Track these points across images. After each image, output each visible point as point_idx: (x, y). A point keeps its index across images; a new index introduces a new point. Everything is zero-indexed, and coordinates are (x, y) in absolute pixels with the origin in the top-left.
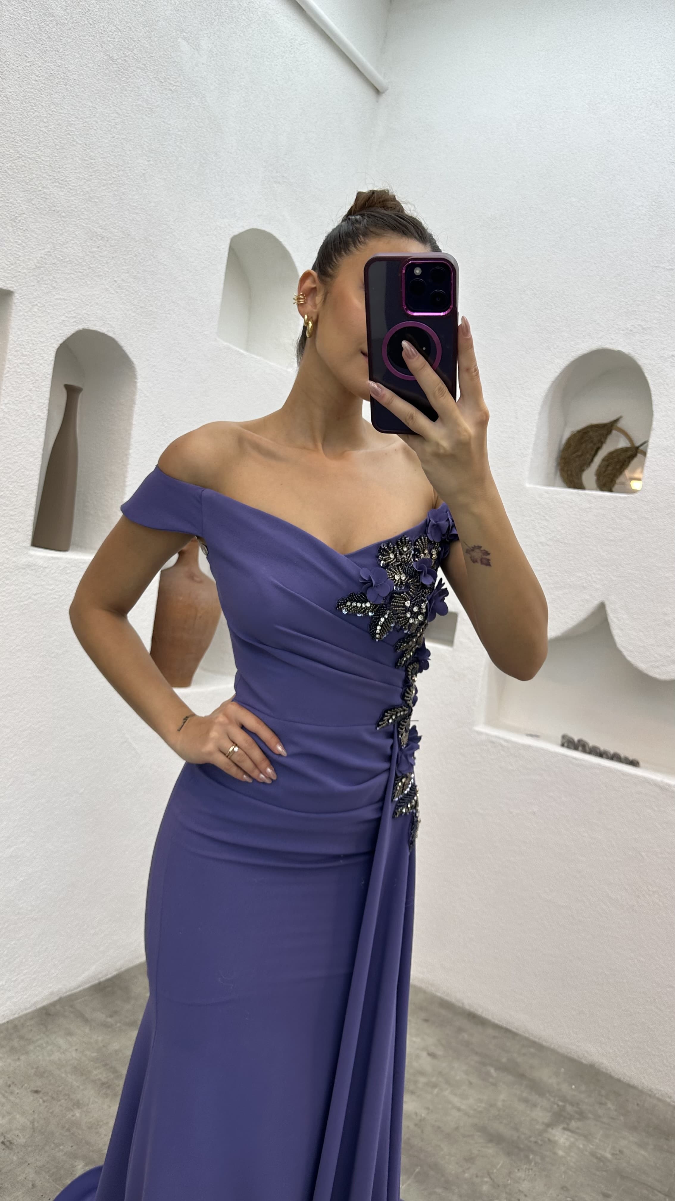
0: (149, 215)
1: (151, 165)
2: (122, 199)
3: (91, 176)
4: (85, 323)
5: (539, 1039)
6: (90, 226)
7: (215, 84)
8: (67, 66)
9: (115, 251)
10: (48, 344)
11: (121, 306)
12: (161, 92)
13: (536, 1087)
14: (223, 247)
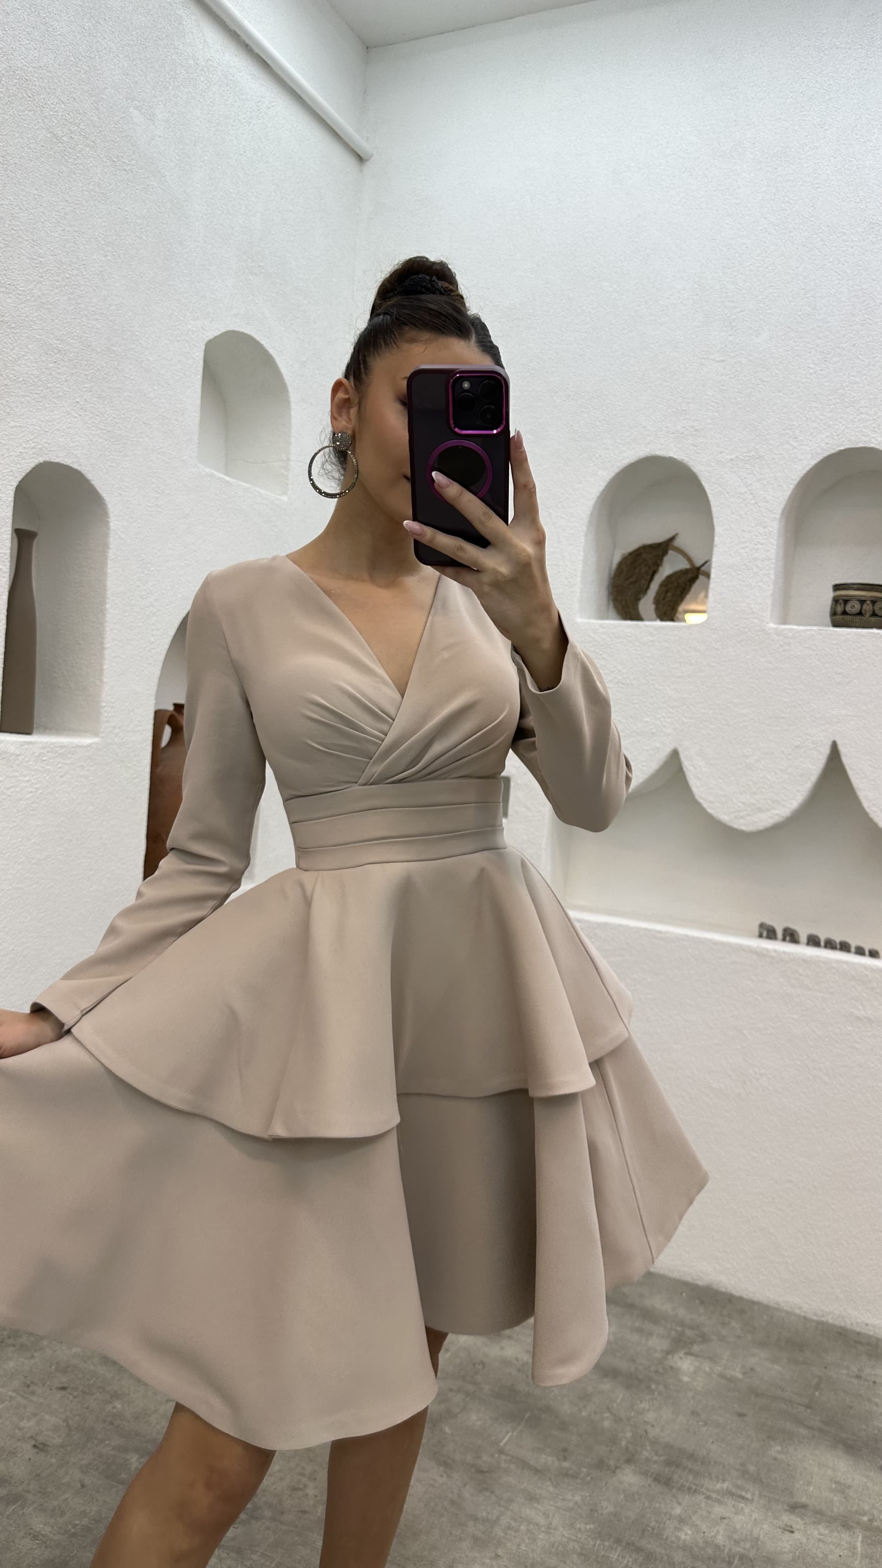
0: (111, 321)
1: (109, 260)
4: (46, 454)
6: (43, 337)
7: (174, 159)
9: (74, 366)
10: (5, 482)
11: (85, 431)
13: (649, 1315)
14: (197, 354)
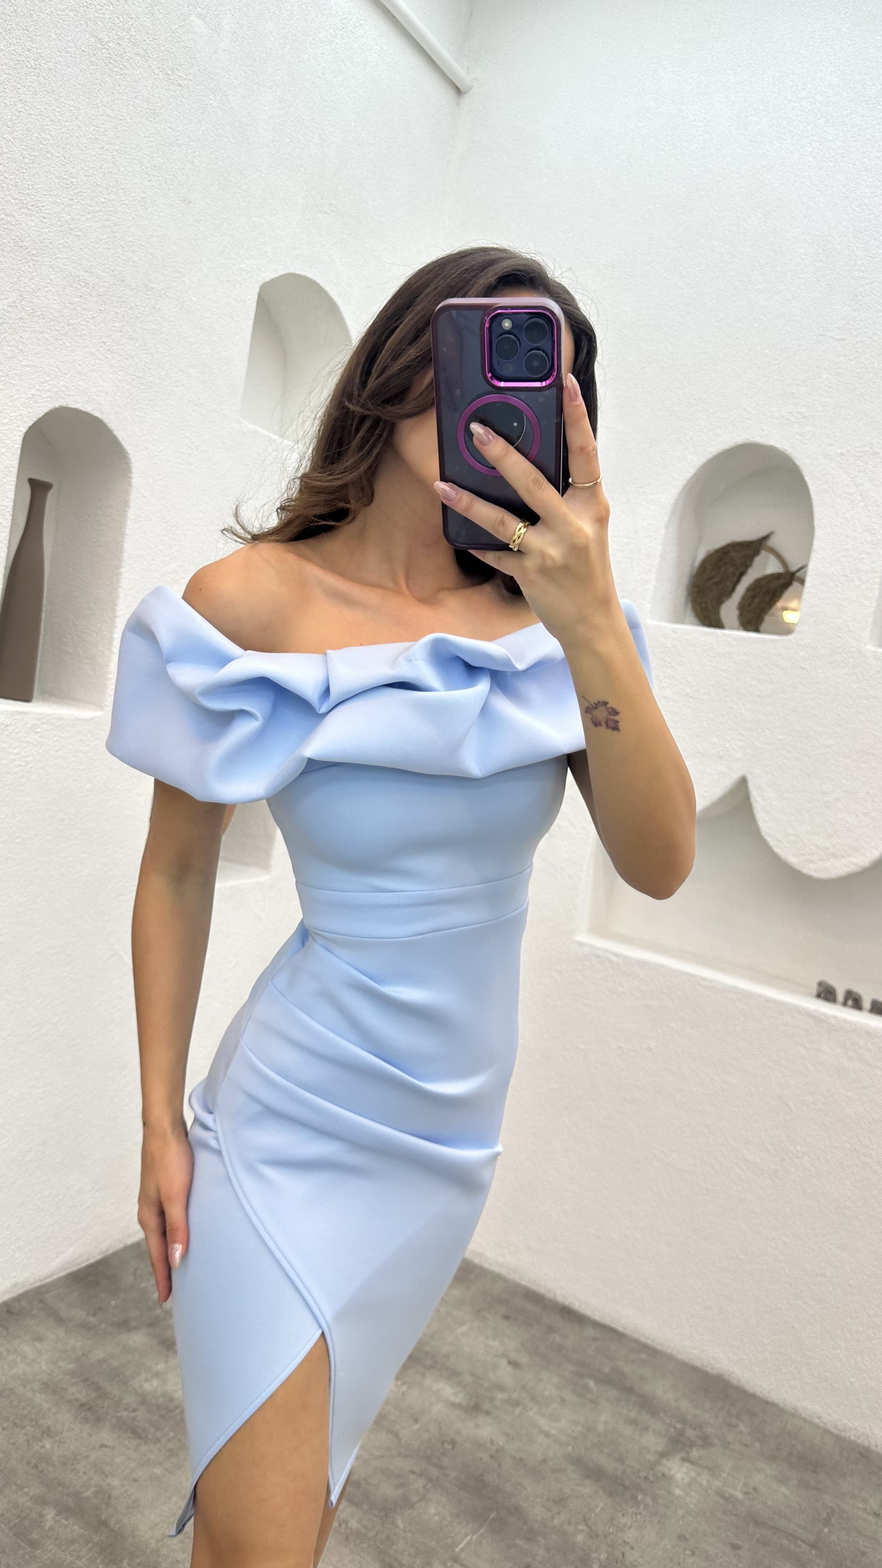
0: (151, 254)
1: (153, 186)
2: (113, 233)
3: (72, 200)
4: (62, 398)
5: (653, 1341)
6: (69, 268)
7: (240, 78)
8: (38, 51)
10: (12, 427)
11: (111, 376)
12: (167, 88)
13: (648, 1404)
14: (250, 297)
